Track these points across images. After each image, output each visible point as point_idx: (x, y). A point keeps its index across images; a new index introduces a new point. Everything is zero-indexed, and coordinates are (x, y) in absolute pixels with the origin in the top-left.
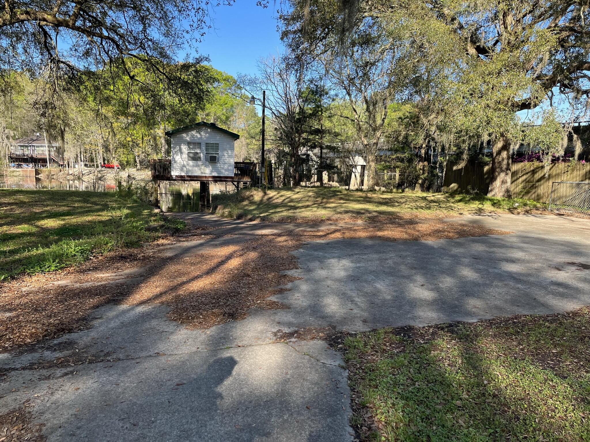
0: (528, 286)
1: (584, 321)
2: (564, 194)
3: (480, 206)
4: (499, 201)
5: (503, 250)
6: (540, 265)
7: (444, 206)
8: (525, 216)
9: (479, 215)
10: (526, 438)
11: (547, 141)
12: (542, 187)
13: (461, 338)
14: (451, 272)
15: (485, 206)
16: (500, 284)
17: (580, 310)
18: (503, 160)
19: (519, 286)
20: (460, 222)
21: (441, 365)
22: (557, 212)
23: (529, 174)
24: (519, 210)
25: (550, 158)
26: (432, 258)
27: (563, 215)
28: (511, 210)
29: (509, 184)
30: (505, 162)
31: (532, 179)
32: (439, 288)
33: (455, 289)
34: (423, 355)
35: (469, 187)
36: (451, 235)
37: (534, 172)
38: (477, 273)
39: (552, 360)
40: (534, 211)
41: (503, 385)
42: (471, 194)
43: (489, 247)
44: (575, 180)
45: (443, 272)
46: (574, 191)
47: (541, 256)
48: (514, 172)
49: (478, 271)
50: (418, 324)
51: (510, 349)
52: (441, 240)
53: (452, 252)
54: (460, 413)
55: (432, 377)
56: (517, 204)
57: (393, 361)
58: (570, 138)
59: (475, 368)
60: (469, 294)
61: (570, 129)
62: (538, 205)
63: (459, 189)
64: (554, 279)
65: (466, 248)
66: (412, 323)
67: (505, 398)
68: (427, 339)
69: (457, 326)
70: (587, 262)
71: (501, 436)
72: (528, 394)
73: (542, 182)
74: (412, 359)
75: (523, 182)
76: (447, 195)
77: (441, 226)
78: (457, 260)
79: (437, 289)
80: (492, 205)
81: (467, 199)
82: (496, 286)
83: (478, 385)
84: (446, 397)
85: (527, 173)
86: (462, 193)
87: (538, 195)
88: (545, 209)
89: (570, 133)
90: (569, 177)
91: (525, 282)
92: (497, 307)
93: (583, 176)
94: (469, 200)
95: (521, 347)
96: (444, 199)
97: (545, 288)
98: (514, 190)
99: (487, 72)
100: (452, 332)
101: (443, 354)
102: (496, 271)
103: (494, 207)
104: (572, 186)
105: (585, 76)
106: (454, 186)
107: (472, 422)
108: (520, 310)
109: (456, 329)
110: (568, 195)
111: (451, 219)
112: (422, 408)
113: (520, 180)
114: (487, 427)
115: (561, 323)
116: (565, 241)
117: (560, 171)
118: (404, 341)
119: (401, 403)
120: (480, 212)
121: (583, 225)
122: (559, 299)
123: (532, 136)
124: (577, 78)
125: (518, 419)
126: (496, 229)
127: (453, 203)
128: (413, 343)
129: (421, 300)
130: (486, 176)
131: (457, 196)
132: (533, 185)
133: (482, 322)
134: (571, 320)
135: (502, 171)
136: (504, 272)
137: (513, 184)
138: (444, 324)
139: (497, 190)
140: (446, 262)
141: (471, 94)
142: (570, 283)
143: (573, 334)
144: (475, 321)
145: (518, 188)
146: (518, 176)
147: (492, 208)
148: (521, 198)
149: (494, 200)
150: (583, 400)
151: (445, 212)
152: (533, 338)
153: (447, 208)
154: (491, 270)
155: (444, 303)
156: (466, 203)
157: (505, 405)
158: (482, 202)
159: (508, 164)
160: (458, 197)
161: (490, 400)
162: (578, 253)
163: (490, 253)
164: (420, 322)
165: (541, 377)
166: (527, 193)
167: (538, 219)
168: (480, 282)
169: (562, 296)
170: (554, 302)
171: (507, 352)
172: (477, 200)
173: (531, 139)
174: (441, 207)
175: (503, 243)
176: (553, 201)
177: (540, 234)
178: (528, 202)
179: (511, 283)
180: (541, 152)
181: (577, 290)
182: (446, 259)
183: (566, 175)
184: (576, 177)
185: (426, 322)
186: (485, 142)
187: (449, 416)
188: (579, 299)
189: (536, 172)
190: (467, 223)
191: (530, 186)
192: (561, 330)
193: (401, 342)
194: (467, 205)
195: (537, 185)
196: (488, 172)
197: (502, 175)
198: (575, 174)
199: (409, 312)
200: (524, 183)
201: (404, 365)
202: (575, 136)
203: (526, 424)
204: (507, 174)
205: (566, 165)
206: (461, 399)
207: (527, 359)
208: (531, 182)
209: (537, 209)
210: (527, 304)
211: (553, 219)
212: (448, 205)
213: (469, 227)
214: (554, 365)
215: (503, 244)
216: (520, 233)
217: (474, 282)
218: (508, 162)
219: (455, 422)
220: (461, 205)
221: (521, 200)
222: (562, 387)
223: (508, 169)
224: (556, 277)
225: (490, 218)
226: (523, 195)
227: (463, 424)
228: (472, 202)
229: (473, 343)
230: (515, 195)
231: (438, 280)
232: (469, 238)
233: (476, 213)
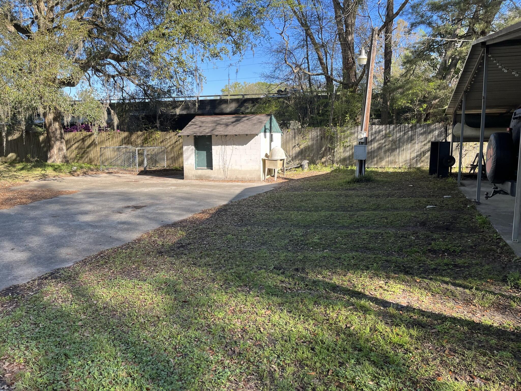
0: (103, 229)
1: (146, 243)
2: (110, 157)
3: (43, 172)
4: (59, 166)
5: (75, 206)
6: (106, 212)
7: (7, 175)
8: (84, 177)
9: (45, 180)
10: (133, 324)
11: (92, 114)
12: (92, 152)
13: (65, 280)
14: (35, 232)
15: (47, 172)
16: (81, 232)
17: (141, 236)
18: (56, 130)
19: (97, 230)
20: (28, 188)
21: (56, 304)
22: (107, 171)
23: (80, 142)
24: (78, 173)
25: (97, 129)
26: (12, 224)
27: (112, 173)
28: (72, 173)
29: (65, 151)
30: (58, 132)
31: (83, 146)
32: (30, 248)
33: (45, 245)
34: (36, 303)
35: (29, 156)
36: (24, 200)
37: (83, 140)
38: (60, 228)
39: (134, 273)
40: (90, 172)
41: (108, 300)
42: (32, 162)
43: (63, 206)
44: (115, 145)
45: (29, 233)
46: (116, 154)
47: (106, 205)
48: (67, 140)
49: (60, 226)
50: (21, 282)
51: (105, 275)
52: (16, 206)
53: (31, 216)
54: (83, 330)
55: (52, 315)
56: (75, 168)
57: (11, 316)
58: (109, 113)
59: (84, 296)
60: (59, 246)
61: (108, 106)
62: (92, 167)
63: (18, 158)
64: (119, 220)
65: (43, 210)
66: (15, 283)
67: (112, 306)
68: (36, 290)
69: (58, 273)
70: (137, 204)
71: (117, 330)
72: (126, 298)
73: (91, 148)
74: (28, 309)
75: (76, 148)
76: (6, 165)
77: (10, 194)
78: (37, 221)
79: (29, 249)
80: (54, 170)
81: (29, 167)
82: (79, 234)
83: (91, 306)
84: (68, 324)
85: (78, 141)
86: (22, 162)
87: (90, 159)
88: (98, 169)
89: (108, 109)
90: (110, 143)
91: (100, 226)
92: (84, 250)
93: (120, 142)
94: (31, 168)
95: (112, 271)
96: (5, 169)
97: (115, 228)
98: (70, 156)
99: (32, 51)
100: (56, 278)
101: (55, 296)
102: (75, 223)
103: (56, 171)
104: (114, 150)
105: (110, 64)
106: (13, 156)
107: (94, 331)
108: (103, 247)
109: (58, 275)
110: (112, 157)
111: (19, 187)
112: (52, 339)
113: (74, 147)
114: (106, 329)
115: (132, 248)
116: (118, 192)
117: (103, 139)
118: (15, 298)
119: (34, 343)
120: (45, 177)
121: (128, 178)
122: (126, 233)
123: (81, 110)
124: (104, 65)
125: (125, 315)
126: (64, 190)
127: (15, 171)
128: (24, 297)
129: (16, 262)
130: (42, 145)
131: (17, 165)
132: (85, 151)
133: (77, 263)
134: (138, 245)
135: (57, 140)
136: (82, 222)
137: (68, 151)
138: (47, 274)
139: (56, 157)
140: (28, 225)
141: (20, 70)
142: (130, 221)
143: (143, 253)
144: (72, 264)
145: (73, 154)
146: (71, 144)
147: (54, 173)
148: (77, 162)
149: (55, 166)
150: (159, 289)
151: (10, 180)
152: (118, 263)
153: (10, 177)
154: (71, 224)
155: (39, 258)
156: (28, 171)
157: (114, 311)
158: (44, 168)
159: (61, 134)
160: (19, 166)
161: (102, 312)
162: (130, 199)
163: (65, 210)
164: (23, 280)
165: (130, 285)
166: (81, 157)
167: (95, 178)
168: (65, 234)
169: (128, 230)
170: (124, 235)
171: (103, 278)
172: (39, 167)
173: (80, 112)
174: (4, 177)
175: (73, 200)
176: (103, 162)
177: (99, 189)
178: (83, 165)
179: (90, 230)
180: (90, 124)
181: (136, 224)
182: (27, 223)
183: (108, 142)
184: (116, 143)
185: (28, 278)
186: (41, 114)
187: (76, 334)
188: (139, 230)
189: (86, 140)
190: (35, 188)
191: (82, 152)
192: (134, 252)
193: (11, 300)
194: (30, 172)
195: (88, 150)
196: (44, 141)
197: (58, 143)
198: (115, 141)
199: (8, 275)
200: (78, 149)
201: (23, 316)
202: (112, 111)
203: (131, 316)
204: (62, 142)
205: (107, 134)
206: (81, 320)
207: (118, 277)
208: (83, 149)
209: (92, 170)
210: (106, 242)
211: (105, 177)
212: (11, 174)
213: (39, 191)
214: (137, 275)
215: (74, 202)
216: (84, 191)
217: (60, 236)
218: (61, 132)
219: (82, 336)
220: (24, 173)
221: (77, 164)
222: (146, 286)
223: (62, 138)
224: (120, 218)
225: (56, 181)
226: (78, 160)
227: (89, 335)
228: (35, 169)
229: (76, 280)
230: (72, 160)
231: (26, 241)
232: (42, 201)
233: (41, 179)
